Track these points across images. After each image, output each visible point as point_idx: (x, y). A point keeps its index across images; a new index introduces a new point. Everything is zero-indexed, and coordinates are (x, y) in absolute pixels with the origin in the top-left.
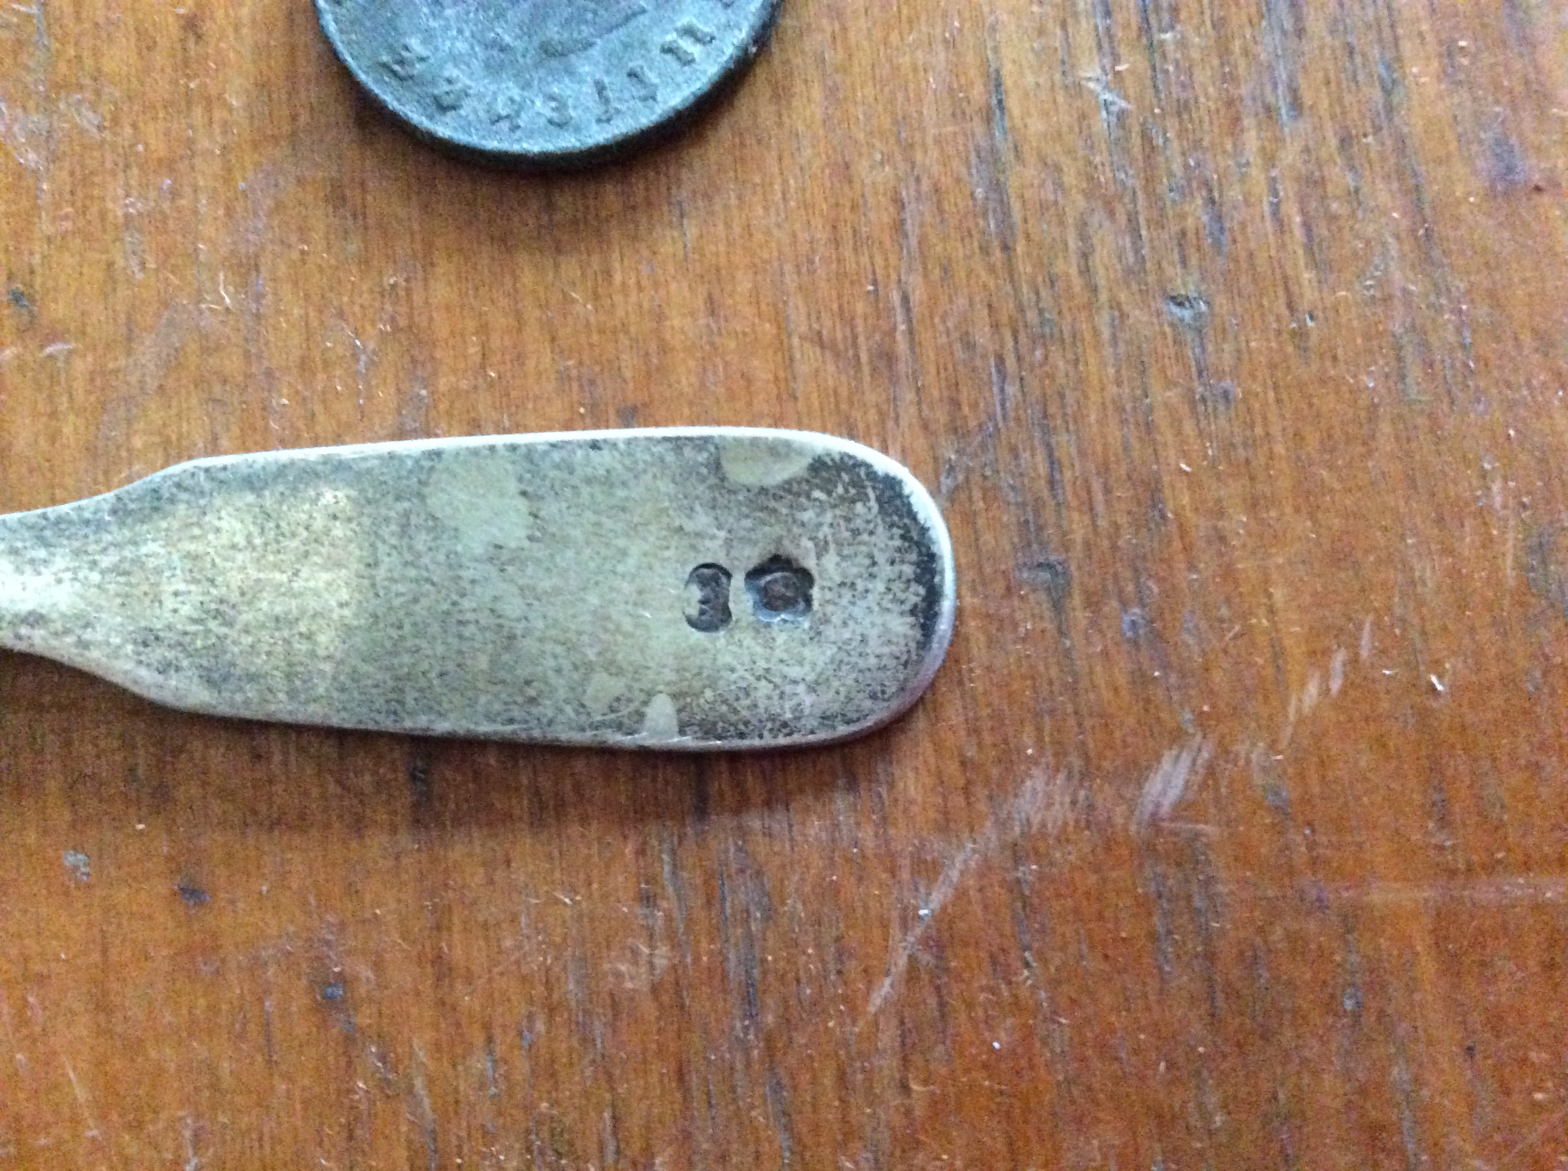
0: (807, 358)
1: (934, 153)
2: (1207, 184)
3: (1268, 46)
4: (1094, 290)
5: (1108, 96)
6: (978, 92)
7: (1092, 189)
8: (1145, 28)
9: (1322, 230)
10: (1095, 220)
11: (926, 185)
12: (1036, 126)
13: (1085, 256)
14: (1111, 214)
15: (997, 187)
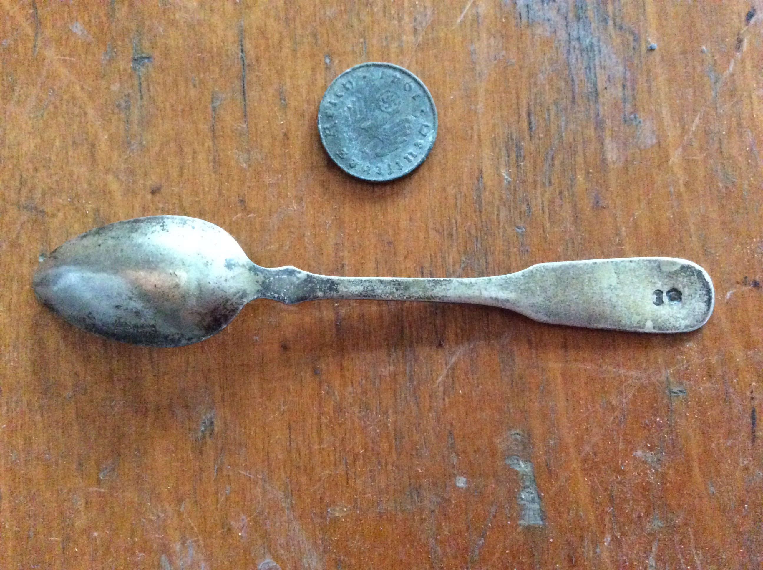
0: (432, 233)
1: (465, 187)
2: (527, 200)
3: (546, 168)
4: (499, 222)
5: (506, 177)
6: (476, 173)
7: (501, 199)
8: (517, 162)
9: (552, 213)
10: (501, 207)
11: (463, 194)
12: (490, 183)
13: (498, 215)
14: (505, 205)
15: (479, 197)
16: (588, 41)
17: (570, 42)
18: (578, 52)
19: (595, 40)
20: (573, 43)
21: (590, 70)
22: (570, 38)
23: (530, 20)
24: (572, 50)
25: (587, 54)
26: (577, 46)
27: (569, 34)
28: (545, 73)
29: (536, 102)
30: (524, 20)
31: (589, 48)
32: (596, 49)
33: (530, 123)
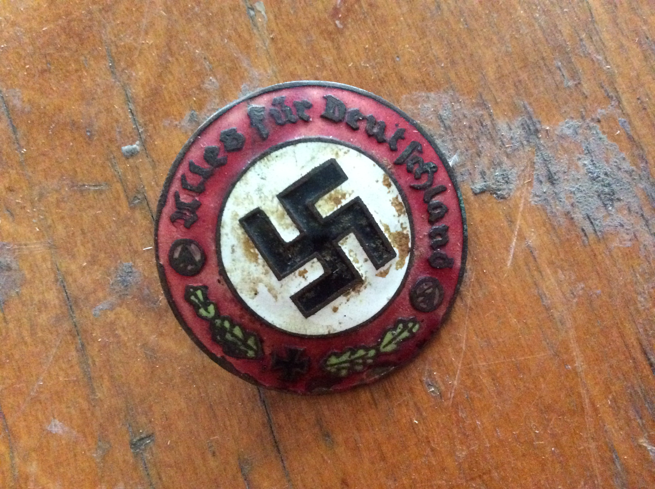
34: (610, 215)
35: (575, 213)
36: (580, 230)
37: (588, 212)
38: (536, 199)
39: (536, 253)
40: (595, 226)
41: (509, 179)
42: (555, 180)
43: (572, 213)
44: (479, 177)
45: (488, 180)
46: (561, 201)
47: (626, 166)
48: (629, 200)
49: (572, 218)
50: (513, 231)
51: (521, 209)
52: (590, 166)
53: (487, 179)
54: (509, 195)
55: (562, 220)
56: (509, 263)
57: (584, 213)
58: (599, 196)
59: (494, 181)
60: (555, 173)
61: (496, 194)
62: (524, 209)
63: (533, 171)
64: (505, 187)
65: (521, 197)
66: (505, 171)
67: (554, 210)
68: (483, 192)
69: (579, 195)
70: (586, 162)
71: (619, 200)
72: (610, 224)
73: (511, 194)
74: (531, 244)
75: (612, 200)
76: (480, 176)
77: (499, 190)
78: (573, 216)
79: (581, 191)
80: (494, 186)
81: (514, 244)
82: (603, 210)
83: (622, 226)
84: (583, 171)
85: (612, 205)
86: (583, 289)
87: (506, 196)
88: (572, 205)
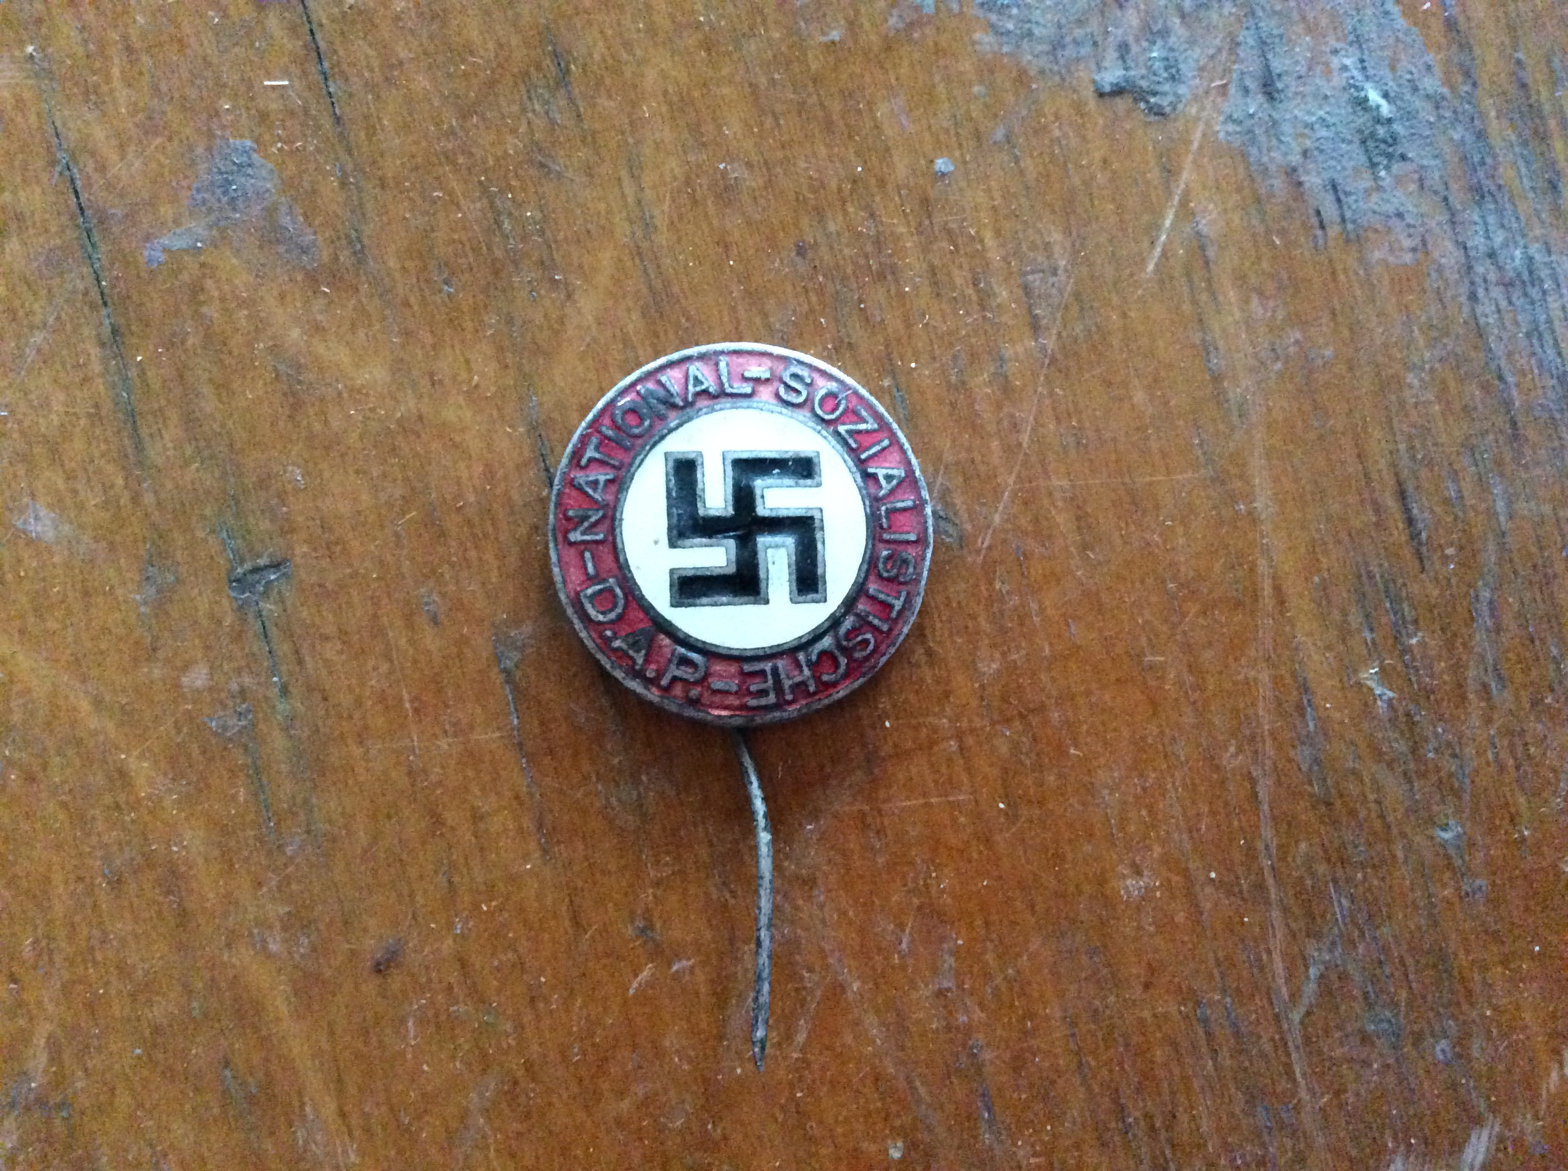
16: (1518, 253)
17: (1470, 268)
18: (1497, 292)
19: (1534, 249)
20: (1480, 269)
21: (1540, 337)
22: (1467, 256)
23: (1350, 226)
24: (1481, 292)
25: (1526, 295)
26: (1492, 277)
27: (1465, 248)
28: (1423, 369)
29: (1413, 458)
30: (1334, 231)
31: (1526, 276)
32: (1544, 273)
33: (1410, 521)
34: (1379, 189)
35: (1308, 173)
36: (1311, 212)
37: (1336, 176)
38: (1231, 127)
39: (1211, 253)
40: (1345, 207)
41: (1178, 71)
42: (1278, 91)
43: (1301, 170)
44: (1112, 55)
45: (1132, 65)
46: (1281, 142)
47: (1430, 84)
48: (1425, 162)
49: (1300, 184)
50: (1169, 194)
51: (1196, 145)
52: (1355, 73)
53: (1130, 63)
54: (1175, 109)
55: (1278, 183)
56: (1151, 267)
57: (1326, 175)
58: (1363, 142)
59: (1144, 71)
60: (1279, 75)
61: (1147, 102)
62: (1201, 147)
63: (1234, 62)
64: (1166, 87)
65: (1199, 119)
66: (1172, 50)
67: (1265, 159)
68: (1118, 91)
69: (1323, 133)
70: (1348, 62)
71: (1403, 157)
72: (1376, 208)
73: (1180, 107)
74: (1205, 231)
75: (1390, 156)
76: (1116, 55)
77: (1155, 94)
78: (1302, 179)
79: (1328, 126)
80: (1144, 84)
81: (1168, 223)
82: (1367, 175)
83: (1400, 215)
84: (1338, 80)
85: (1387, 168)
86: (1297, 342)
87: (1168, 110)
88: (1305, 153)
